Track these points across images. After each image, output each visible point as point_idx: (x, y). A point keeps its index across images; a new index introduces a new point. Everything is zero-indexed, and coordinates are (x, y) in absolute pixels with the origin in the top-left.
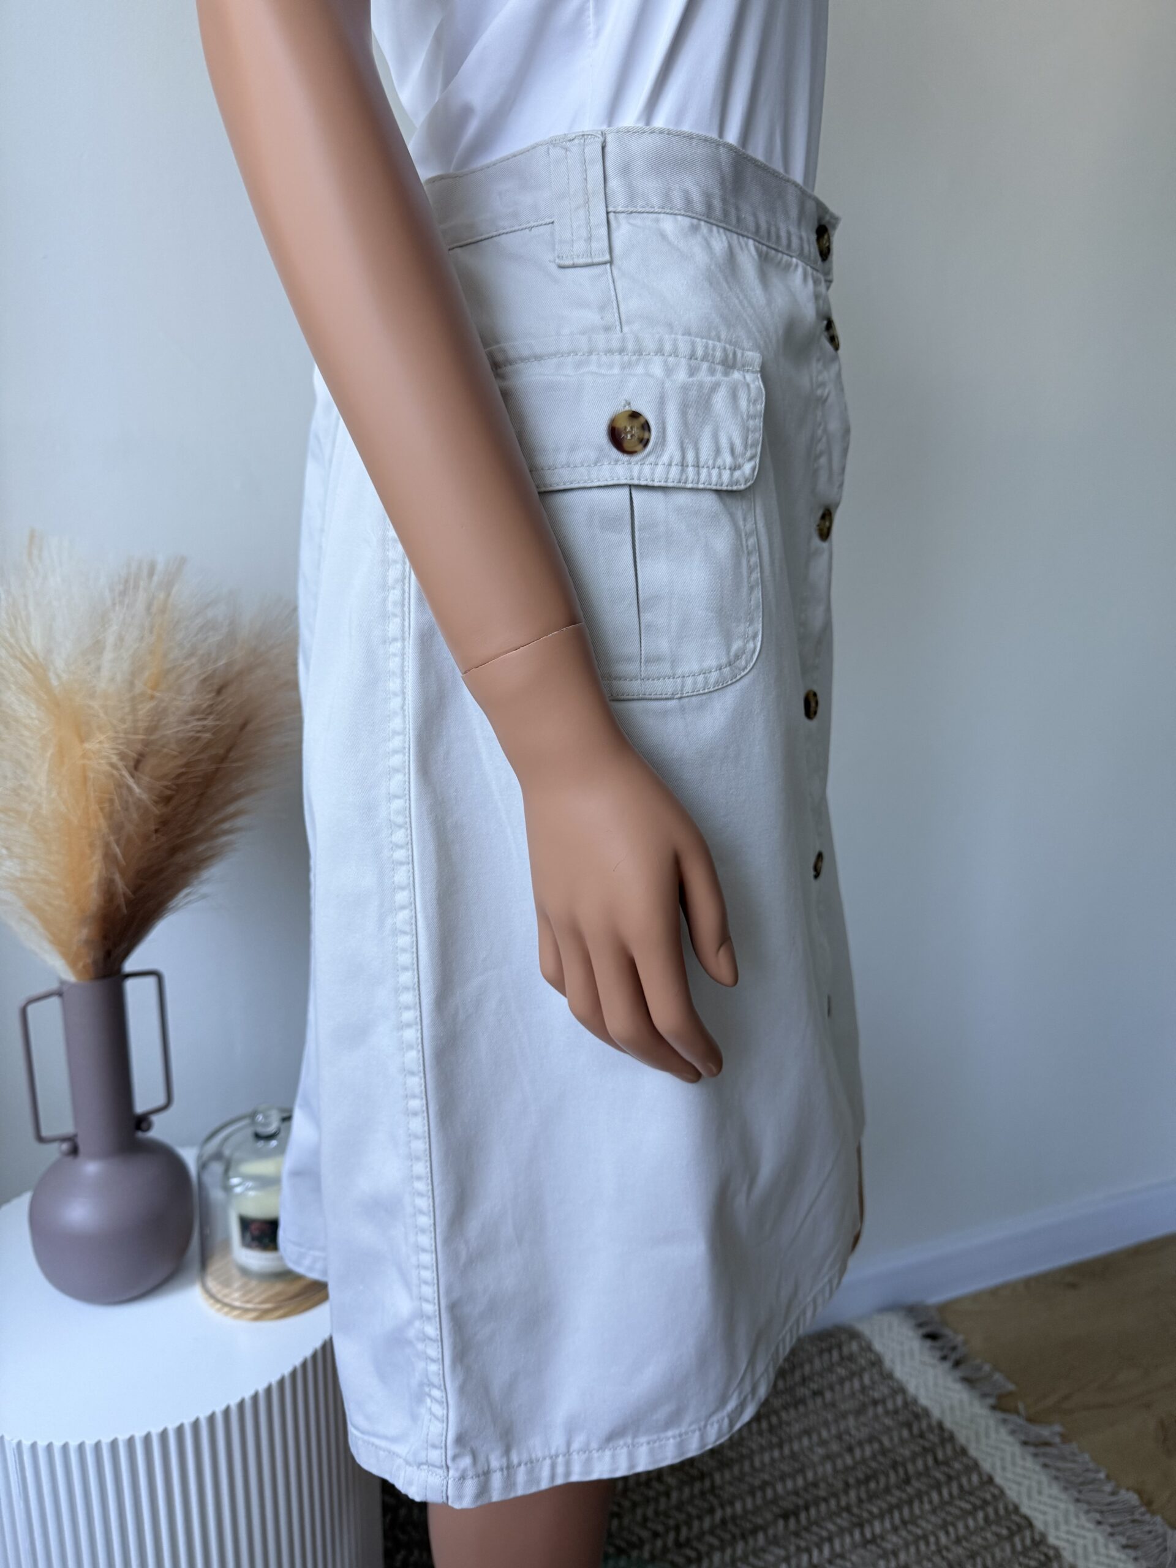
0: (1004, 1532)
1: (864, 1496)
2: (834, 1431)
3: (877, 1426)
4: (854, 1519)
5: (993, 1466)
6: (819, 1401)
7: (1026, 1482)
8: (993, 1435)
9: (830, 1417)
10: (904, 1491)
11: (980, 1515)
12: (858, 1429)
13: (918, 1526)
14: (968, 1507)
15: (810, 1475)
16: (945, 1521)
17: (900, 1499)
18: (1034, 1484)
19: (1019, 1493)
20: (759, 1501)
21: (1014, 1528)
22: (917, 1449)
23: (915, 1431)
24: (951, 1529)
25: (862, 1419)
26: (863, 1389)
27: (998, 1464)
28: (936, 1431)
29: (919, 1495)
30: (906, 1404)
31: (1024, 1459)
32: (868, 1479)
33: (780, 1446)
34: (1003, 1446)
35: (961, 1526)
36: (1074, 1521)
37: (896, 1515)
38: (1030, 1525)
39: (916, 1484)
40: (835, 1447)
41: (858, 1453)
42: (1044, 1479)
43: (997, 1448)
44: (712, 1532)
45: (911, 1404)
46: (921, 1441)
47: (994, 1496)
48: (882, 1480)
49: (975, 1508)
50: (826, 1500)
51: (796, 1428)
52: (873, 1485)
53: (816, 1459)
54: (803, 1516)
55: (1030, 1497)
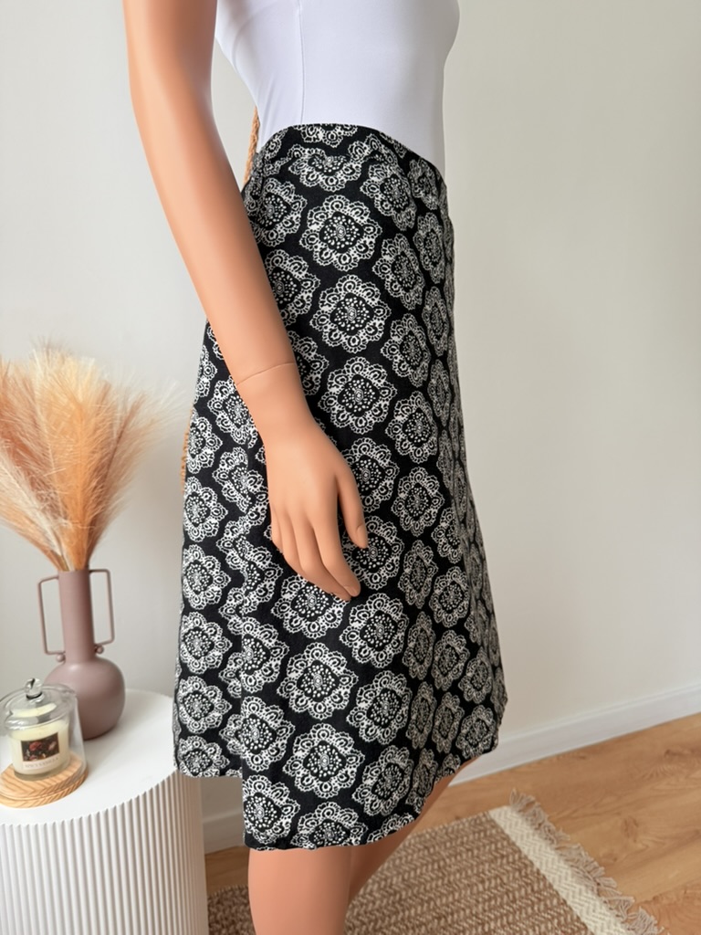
0: (569, 931)
1: (486, 908)
2: (475, 871)
3: (502, 871)
4: (480, 921)
5: (568, 895)
6: (470, 853)
7: (586, 904)
8: (570, 879)
9: (475, 863)
10: (510, 906)
11: (556, 921)
12: (489, 871)
13: (517, 926)
14: (549, 917)
15: (457, 895)
16: (533, 923)
17: (508, 911)
18: (592, 907)
19: (581, 911)
20: (425, 908)
21: (576, 929)
22: (522, 884)
23: (523, 873)
24: (537, 928)
25: (493, 866)
26: (497, 849)
27: (570, 893)
28: (535, 874)
29: (520, 909)
30: (520, 858)
31: (587, 893)
32: (490, 899)
33: (443, 879)
34: (574, 885)
35: (543, 927)
36: (614, 927)
37: (505, 918)
38: (586, 928)
39: (518, 902)
40: (474, 880)
41: (487, 884)
42: (598, 903)
43: (572, 886)
44: (395, 924)
45: (522, 858)
46: (526, 880)
47: (564, 911)
48: (499, 900)
49: (553, 917)
50: (464, 910)
51: (454, 868)
52: (493, 902)
53: (461, 886)
54: (449, 919)
55: (588, 913)
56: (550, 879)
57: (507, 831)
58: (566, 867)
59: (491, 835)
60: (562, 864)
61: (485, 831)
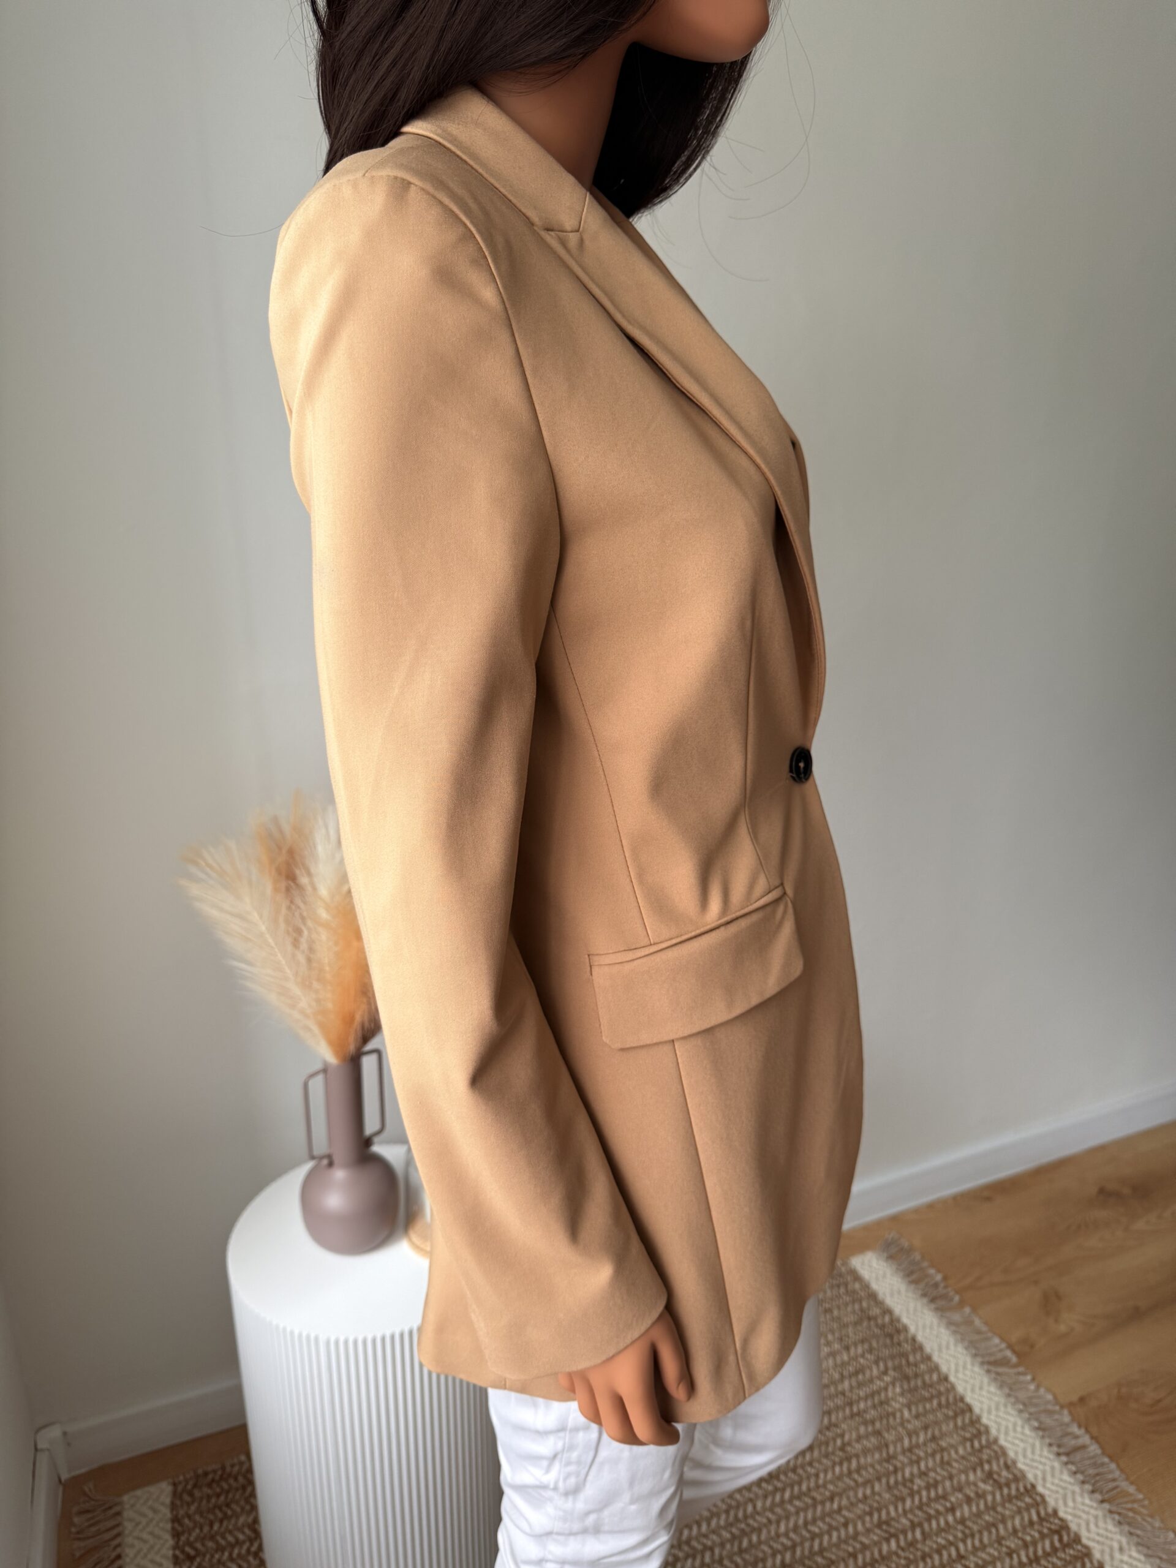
0: (951, 1413)
1: (854, 1383)
3: (868, 1333)
5: (949, 1369)
6: (828, 1316)
7: (972, 1381)
11: (935, 1402)
19: (965, 1389)
21: (958, 1410)
23: (895, 1340)
24: (913, 1409)
25: (859, 1328)
26: (862, 1310)
27: (953, 1367)
28: (910, 1342)
30: (892, 1321)
31: (973, 1365)
32: (857, 1373)
34: (959, 1356)
36: (1002, 1409)
38: (970, 1409)
42: (986, 1380)
45: (895, 1321)
46: (899, 1348)
47: (947, 1389)
48: (868, 1373)
49: (933, 1396)
52: (860, 1377)
55: (973, 1390)
56: (928, 1349)
57: (874, 1286)
58: (948, 1332)
59: (854, 1292)
60: (943, 1330)
61: (846, 1285)
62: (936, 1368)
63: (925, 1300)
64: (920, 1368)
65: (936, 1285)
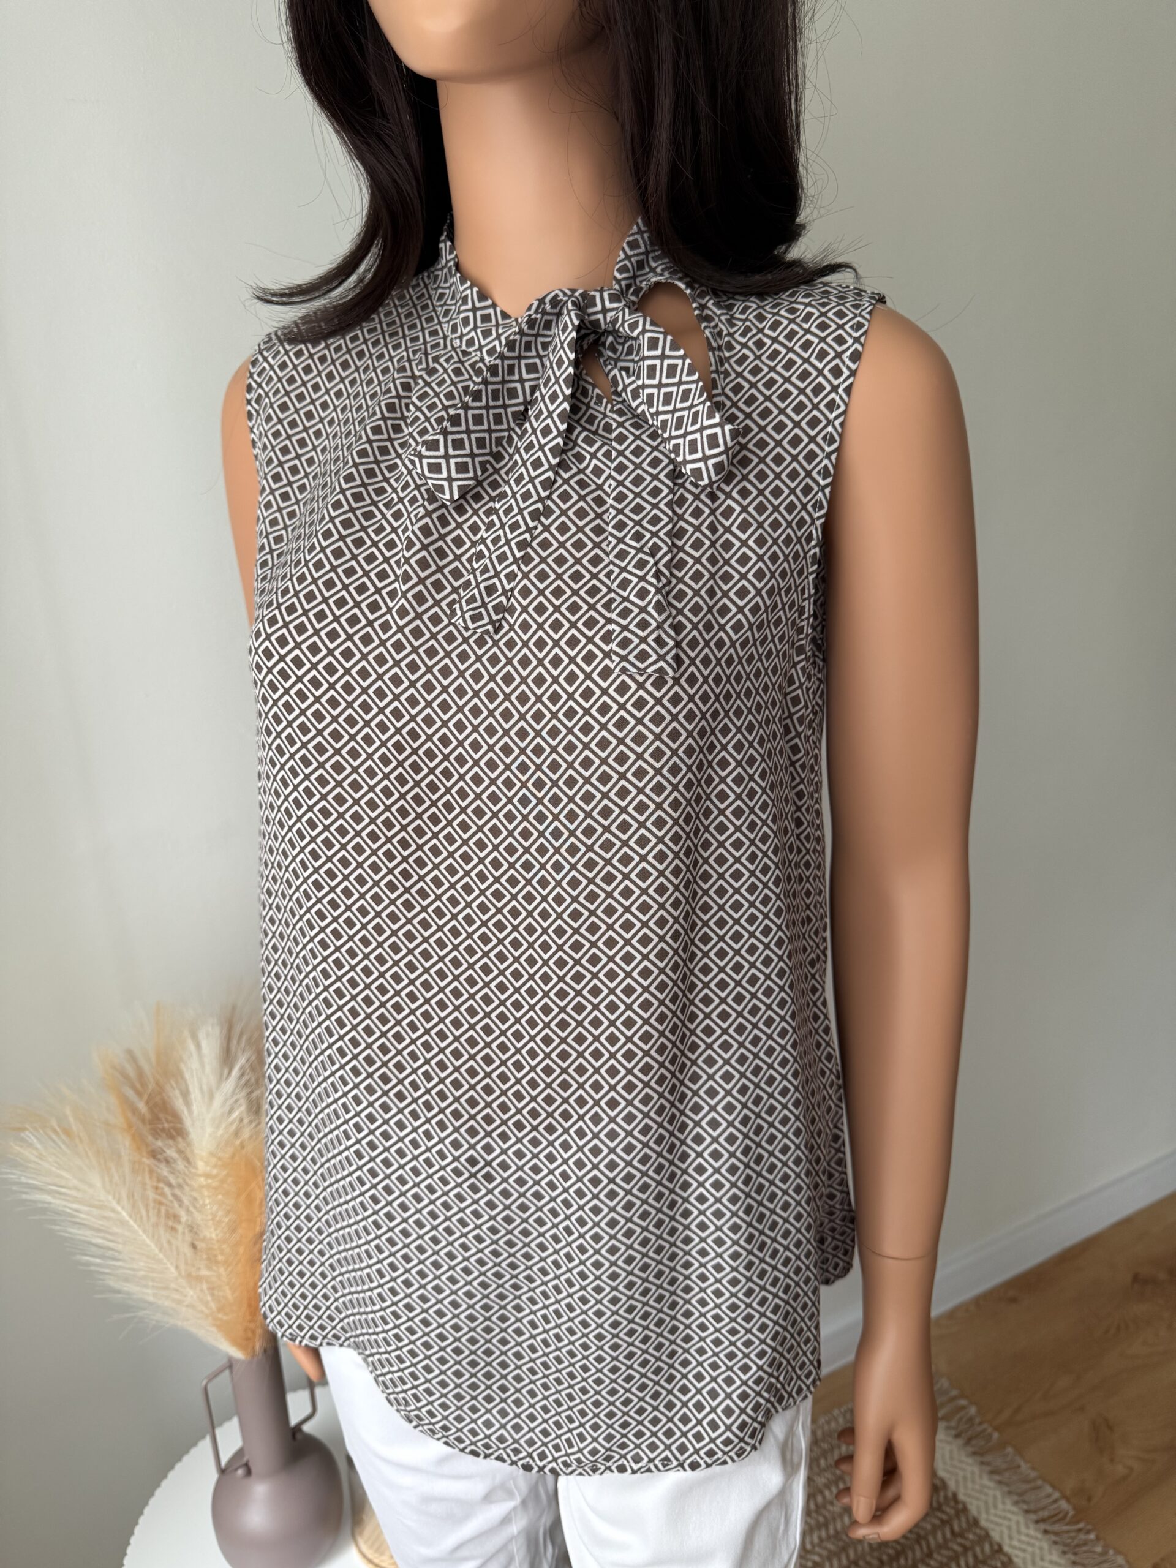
8: (1000, 1506)
22: (937, 1522)
27: (1006, 1532)
28: (952, 1503)
62: (986, 1536)
63: (960, 1441)
64: (966, 1539)
65: (971, 1420)
